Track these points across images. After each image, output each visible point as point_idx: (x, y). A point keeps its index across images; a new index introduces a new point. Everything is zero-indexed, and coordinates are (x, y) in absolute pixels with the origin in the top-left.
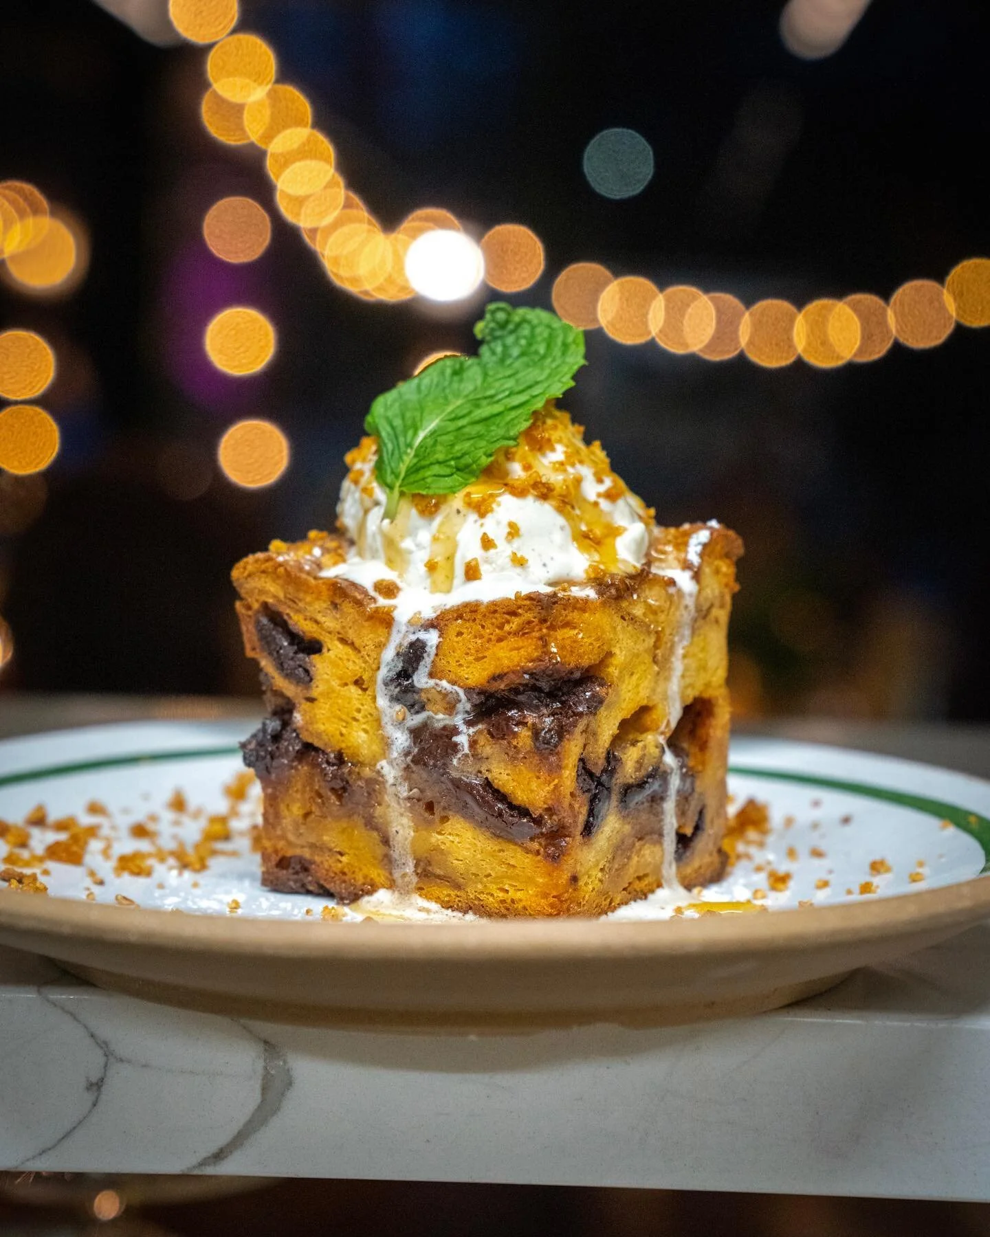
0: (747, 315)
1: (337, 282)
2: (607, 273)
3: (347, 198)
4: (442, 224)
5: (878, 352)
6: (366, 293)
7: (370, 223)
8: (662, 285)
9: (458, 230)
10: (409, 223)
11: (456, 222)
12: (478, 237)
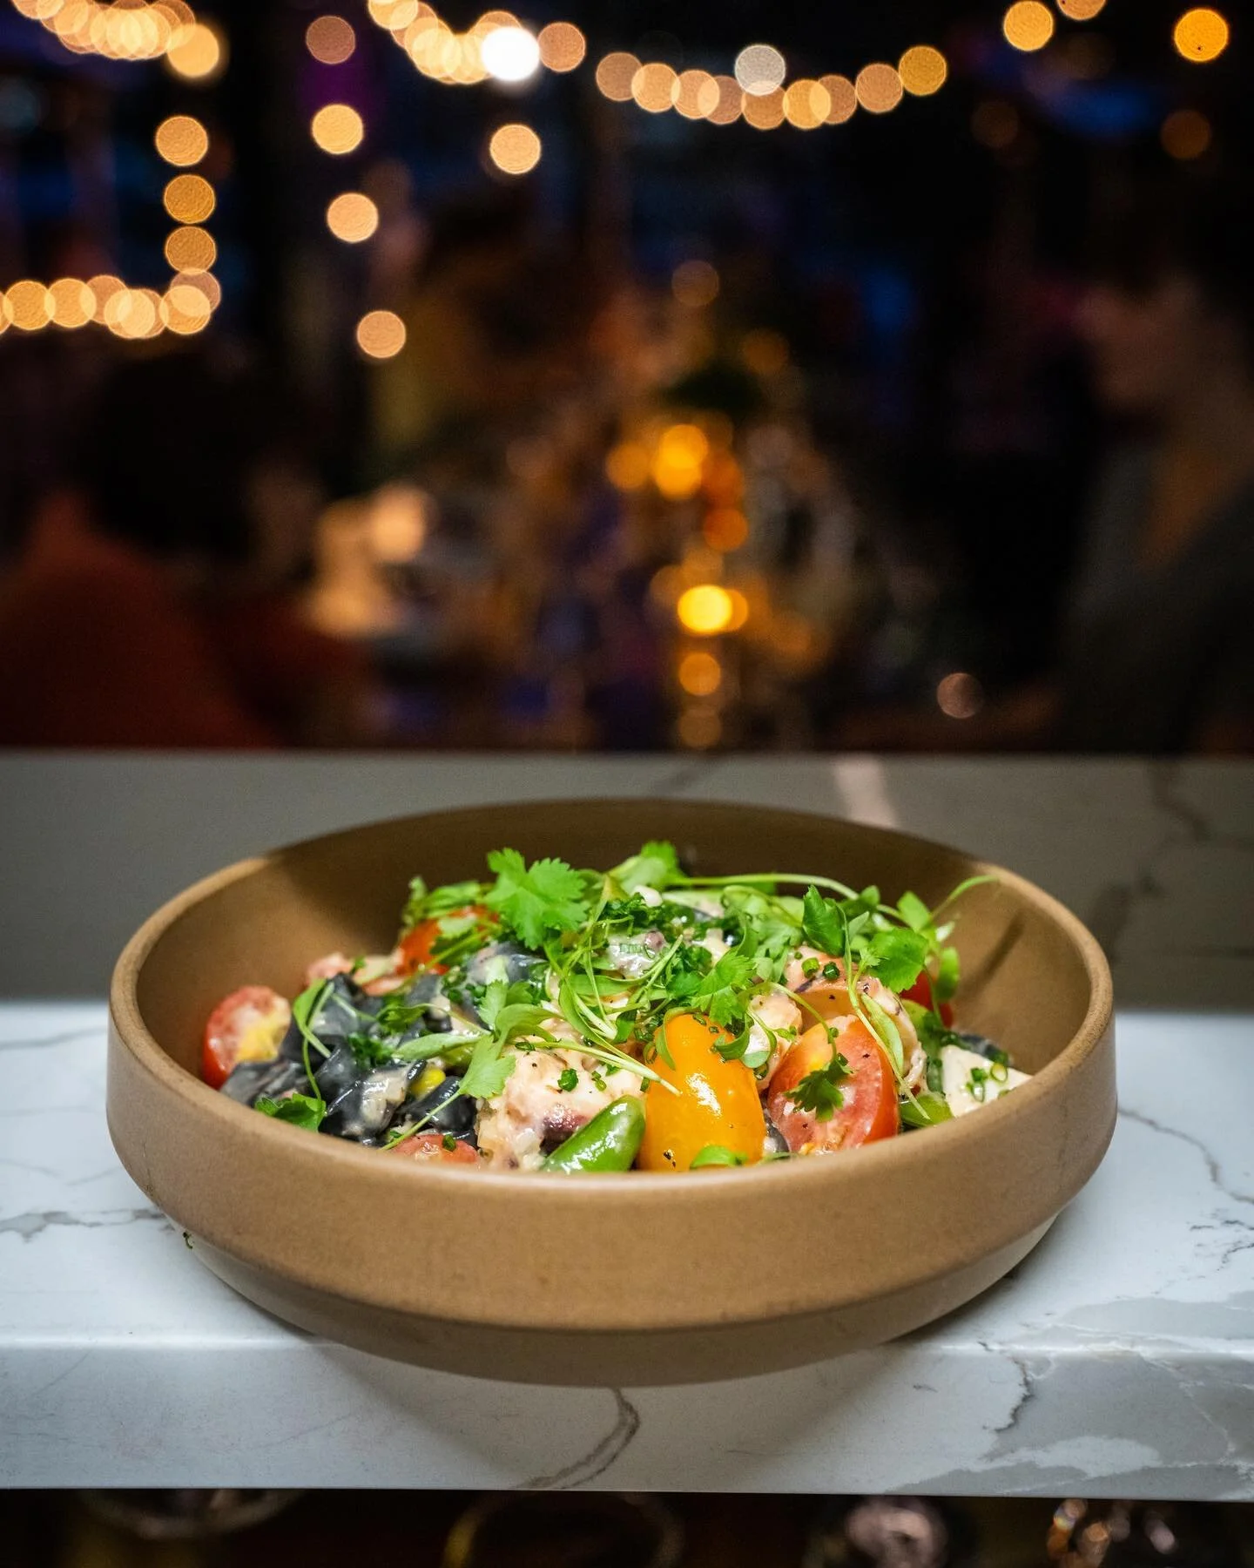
0: (748, 90)
1: (424, 72)
2: (638, 61)
3: (420, 8)
4: (503, 23)
5: (845, 116)
6: (448, 78)
7: (441, 26)
8: (679, 70)
9: (515, 25)
10: (481, 24)
11: (517, 22)
12: (536, 34)
